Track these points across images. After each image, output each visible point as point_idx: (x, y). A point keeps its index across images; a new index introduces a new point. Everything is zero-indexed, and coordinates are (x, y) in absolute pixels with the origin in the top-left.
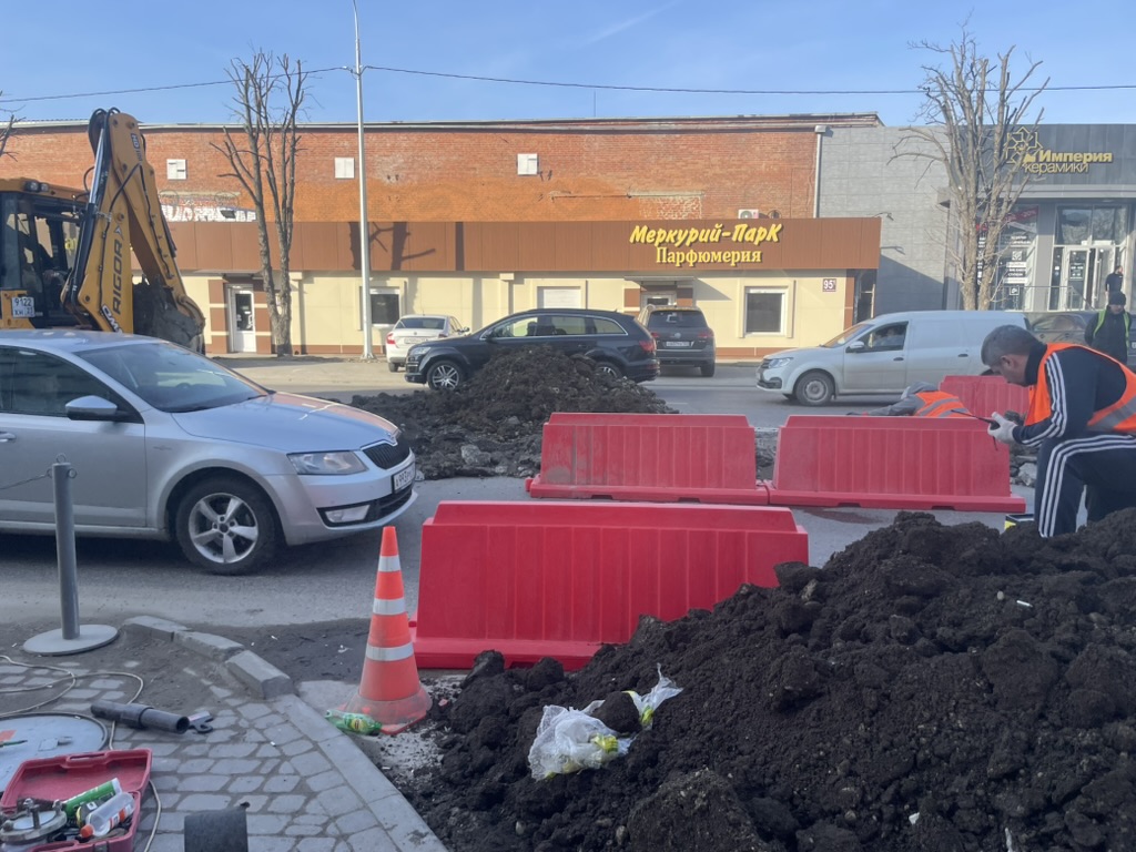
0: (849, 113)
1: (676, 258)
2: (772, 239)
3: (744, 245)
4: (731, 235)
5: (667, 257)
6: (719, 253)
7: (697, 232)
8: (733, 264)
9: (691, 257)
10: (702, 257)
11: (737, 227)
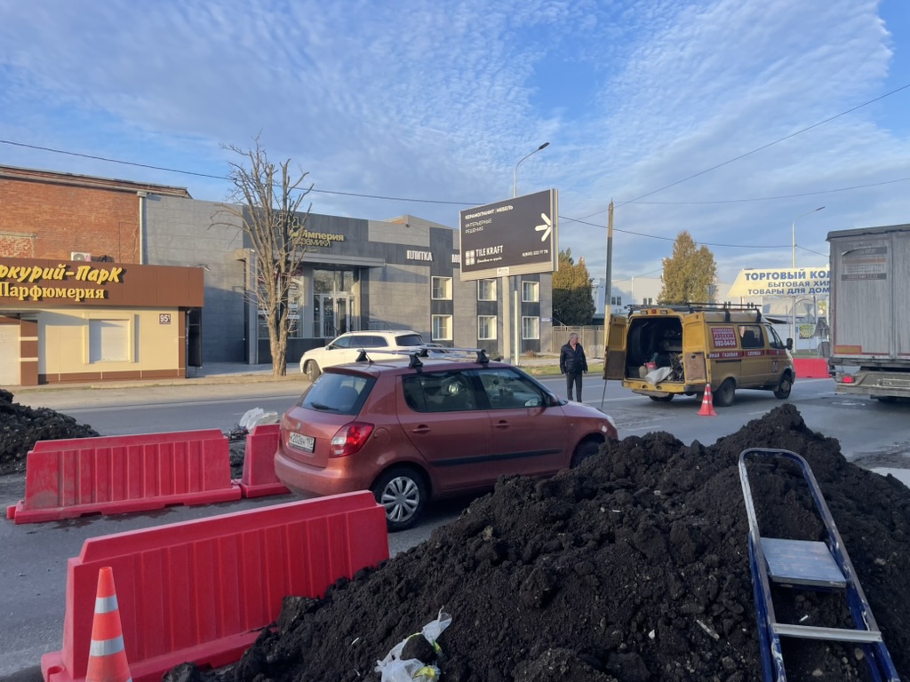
0: (165, 184)
1: (19, 293)
2: (113, 280)
3: (87, 284)
4: (75, 275)
5: (10, 291)
6: (64, 290)
7: (40, 270)
8: (77, 300)
9: (35, 292)
10: (46, 292)
11: (80, 269)
